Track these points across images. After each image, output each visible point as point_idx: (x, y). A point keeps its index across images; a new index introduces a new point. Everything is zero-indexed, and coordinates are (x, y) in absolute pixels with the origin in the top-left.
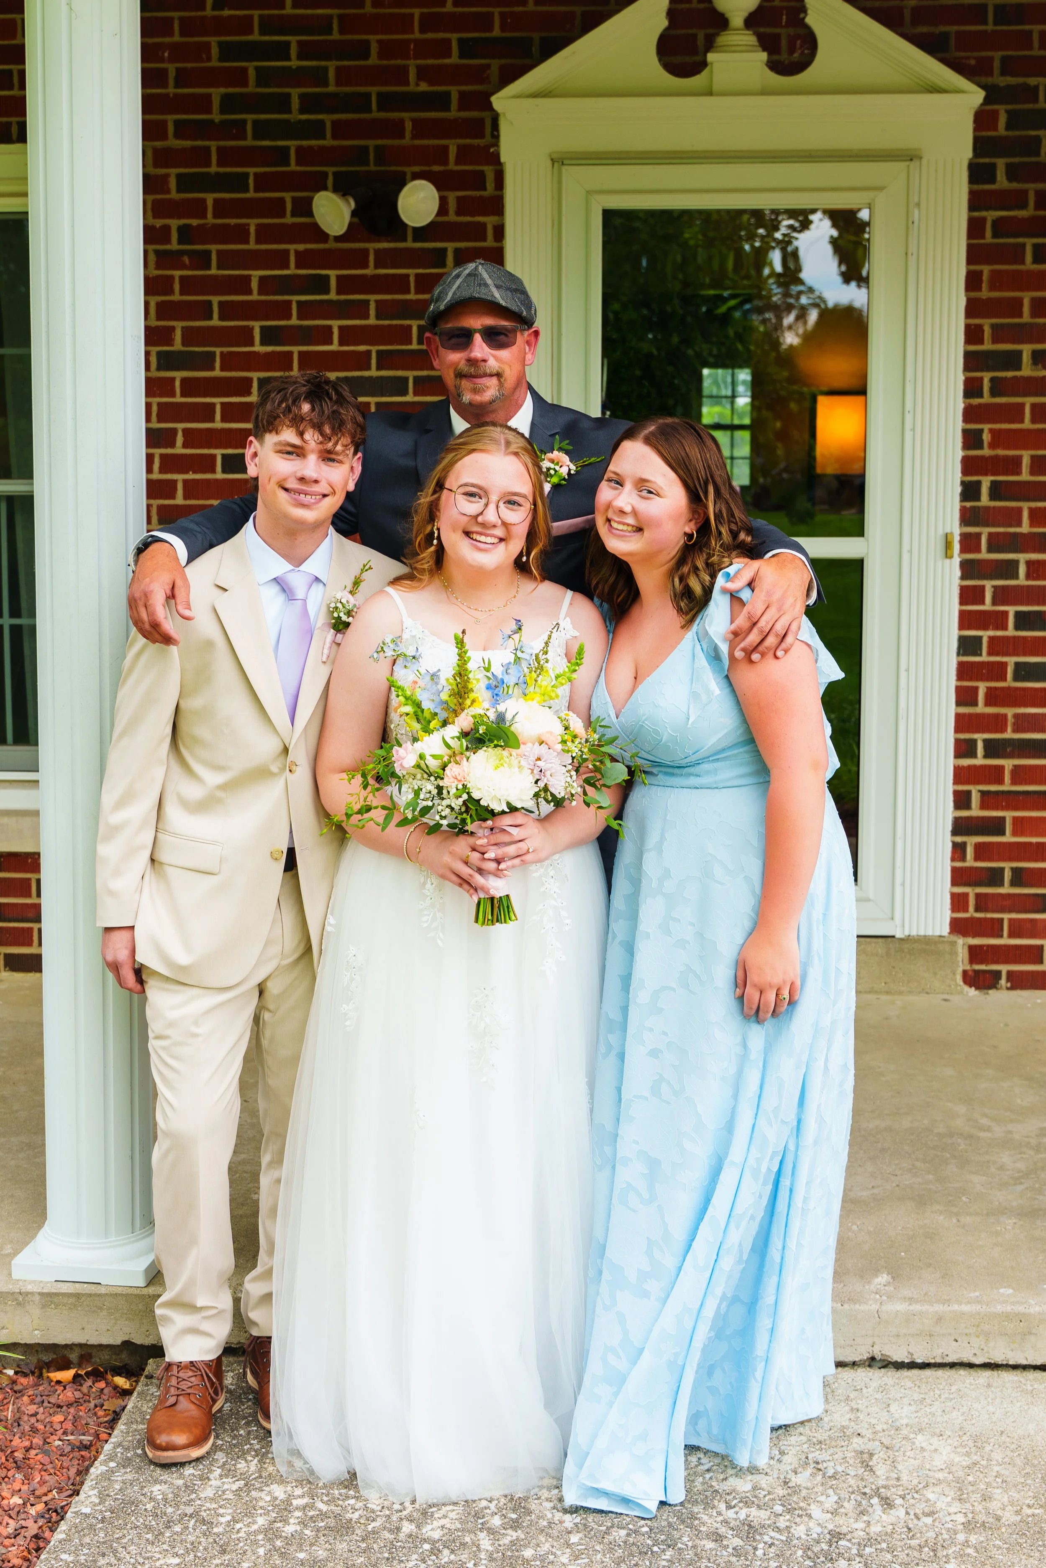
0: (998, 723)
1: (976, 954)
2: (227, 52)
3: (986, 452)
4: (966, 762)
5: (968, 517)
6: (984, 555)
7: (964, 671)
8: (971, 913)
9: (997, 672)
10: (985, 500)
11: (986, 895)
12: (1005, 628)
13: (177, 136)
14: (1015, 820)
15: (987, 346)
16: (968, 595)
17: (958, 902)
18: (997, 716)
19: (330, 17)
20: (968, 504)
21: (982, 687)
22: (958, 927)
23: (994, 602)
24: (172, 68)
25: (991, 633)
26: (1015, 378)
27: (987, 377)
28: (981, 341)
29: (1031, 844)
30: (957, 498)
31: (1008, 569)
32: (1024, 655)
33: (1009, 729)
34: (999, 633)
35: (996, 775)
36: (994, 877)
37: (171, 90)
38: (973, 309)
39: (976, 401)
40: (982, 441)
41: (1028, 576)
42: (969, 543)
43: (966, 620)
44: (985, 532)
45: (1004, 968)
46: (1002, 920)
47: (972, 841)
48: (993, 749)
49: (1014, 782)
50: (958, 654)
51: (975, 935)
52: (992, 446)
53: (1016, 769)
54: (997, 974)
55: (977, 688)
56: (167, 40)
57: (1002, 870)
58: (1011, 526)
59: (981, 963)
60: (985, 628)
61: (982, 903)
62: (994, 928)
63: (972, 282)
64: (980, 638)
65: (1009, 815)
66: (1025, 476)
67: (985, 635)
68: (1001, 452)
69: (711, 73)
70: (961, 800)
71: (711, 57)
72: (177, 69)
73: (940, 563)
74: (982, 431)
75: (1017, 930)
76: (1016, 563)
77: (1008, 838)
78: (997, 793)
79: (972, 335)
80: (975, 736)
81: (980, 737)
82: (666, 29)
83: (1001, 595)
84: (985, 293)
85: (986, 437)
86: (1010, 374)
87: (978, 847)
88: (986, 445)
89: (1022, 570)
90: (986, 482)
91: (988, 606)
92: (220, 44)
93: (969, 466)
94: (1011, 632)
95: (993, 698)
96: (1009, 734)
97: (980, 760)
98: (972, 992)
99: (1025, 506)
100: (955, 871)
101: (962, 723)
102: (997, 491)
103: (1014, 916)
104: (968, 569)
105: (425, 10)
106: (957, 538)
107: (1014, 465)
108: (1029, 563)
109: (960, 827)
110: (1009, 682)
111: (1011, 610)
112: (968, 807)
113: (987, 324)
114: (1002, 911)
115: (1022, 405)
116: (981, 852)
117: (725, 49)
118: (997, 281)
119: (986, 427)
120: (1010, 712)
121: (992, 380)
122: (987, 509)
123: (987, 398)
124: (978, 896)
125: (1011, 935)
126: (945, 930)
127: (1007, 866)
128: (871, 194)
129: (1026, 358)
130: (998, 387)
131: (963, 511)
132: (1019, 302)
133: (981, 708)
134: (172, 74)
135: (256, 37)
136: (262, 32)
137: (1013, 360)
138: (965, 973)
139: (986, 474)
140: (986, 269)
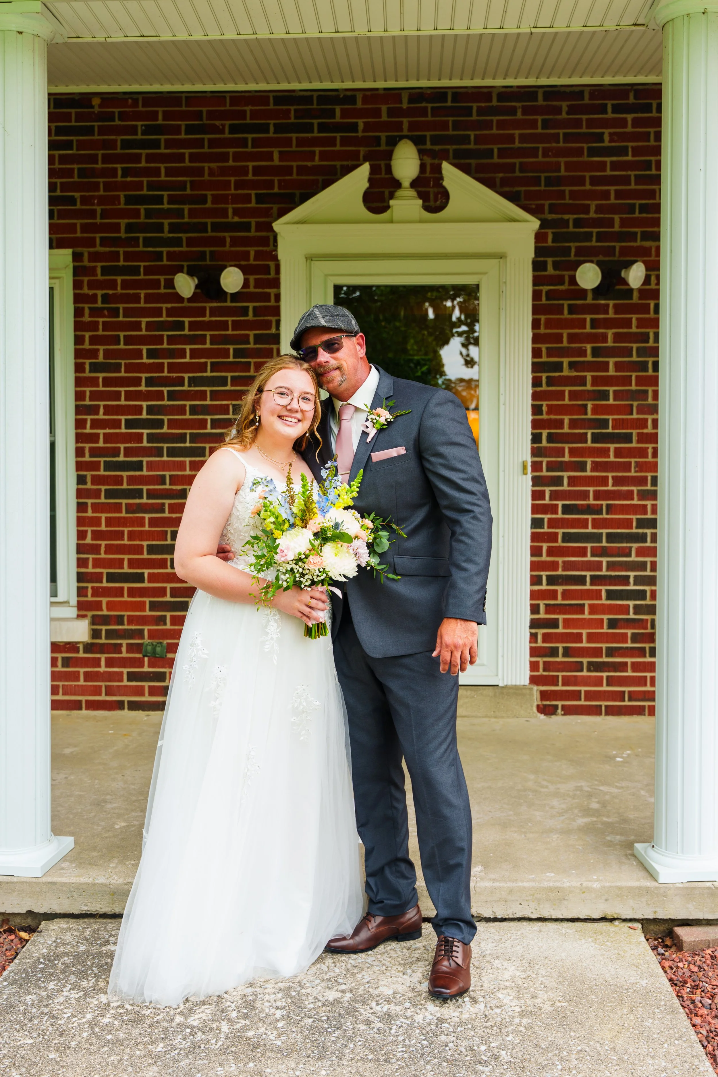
0: (554, 566)
1: (544, 695)
2: (129, 200)
3: (545, 417)
4: (536, 588)
5: (535, 452)
6: (544, 473)
7: (535, 537)
8: (541, 672)
9: (552, 537)
10: (544, 443)
11: (549, 662)
12: (556, 513)
13: (101, 245)
14: (564, 620)
15: (544, 359)
16: (536, 495)
17: (534, 666)
18: (553, 562)
19: (185, 182)
20: (535, 445)
21: (545, 546)
22: (534, 680)
23: (551, 499)
24: (99, 209)
25: (549, 516)
26: (560, 376)
27: (544, 376)
28: (541, 357)
29: (573, 633)
30: (529, 442)
31: (558, 481)
32: (568, 528)
33: (560, 569)
34: (554, 516)
35: (553, 595)
36: (553, 652)
37: (98, 221)
38: (536, 339)
39: (539, 389)
40: (542, 411)
41: (569, 485)
42: (536, 466)
43: (535, 509)
44: (545, 460)
45: (560, 703)
46: (558, 676)
47: (541, 632)
48: (552, 580)
49: (563, 599)
50: (531, 528)
51: (543, 685)
52: (548, 413)
53: (564, 592)
54: (556, 707)
55: (542, 547)
56: (96, 194)
57: (558, 648)
58: (559, 457)
59: (547, 700)
60: (546, 513)
61: (547, 666)
62: (553, 680)
63: (536, 324)
64: (543, 519)
65: (561, 617)
66: (566, 430)
67: (546, 517)
68: (553, 417)
69: (392, 211)
70: (534, 609)
71: (392, 202)
72: (102, 210)
73: (520, 477)
74: (542, 405)
75: (566, 682)
76: (562, 477)
77: (561, 630)
78: (554, 605)
79: (536, 353)
80: (542, 573)
81: (544, 574)
82: (368, 188)
83: (554, 495)
84: (542, 331)
85: (545, 409)
86: (557, 374)
87: (544, 635)
88: (544, 413)
89: (566, 481)
90: (545, 433)
91: (547, 501)
92: (125, 196)
93: (536, 424)
94: (560, 515)
95: (551, 552)
96: (560, 572)
97: (544, 587)
98: (542, 717)
99: (567, 446)
100: (531, 648)
101: (534, 566)
102: (551, 438)
103: (565, 674)
104: (536, 481)
105: (237, 178)
106: (529, 464)
107: (560, 424)
108: (569, 478)
109: (534, 624)
110: (560, 543)
111: (560, 503)
112: (538, 613)
113: (544, 347)
114: (558, 671)
115: (564, 391)
116: (546, 638)
117: (399, 198)
118: (549, 324)
119: (544, 403)
120: (560, 560)
121: (547, 378)
122: (546, 448)
123: (544, 388)
124: (545, 663)
125: (564, 685)
126: (527, 681)
127: (561, 646)
128: (480, 276)
129: (565, 365)
130: (550, 382)
131: (533, 449)
132: (561, 335)
133: (544, 558)
134: (99, 212)
135: (145, 192)
136: (148, 190)
137: (558, 367)
138: (538, 706)
139: (544, 429)
140: (543, 318)
